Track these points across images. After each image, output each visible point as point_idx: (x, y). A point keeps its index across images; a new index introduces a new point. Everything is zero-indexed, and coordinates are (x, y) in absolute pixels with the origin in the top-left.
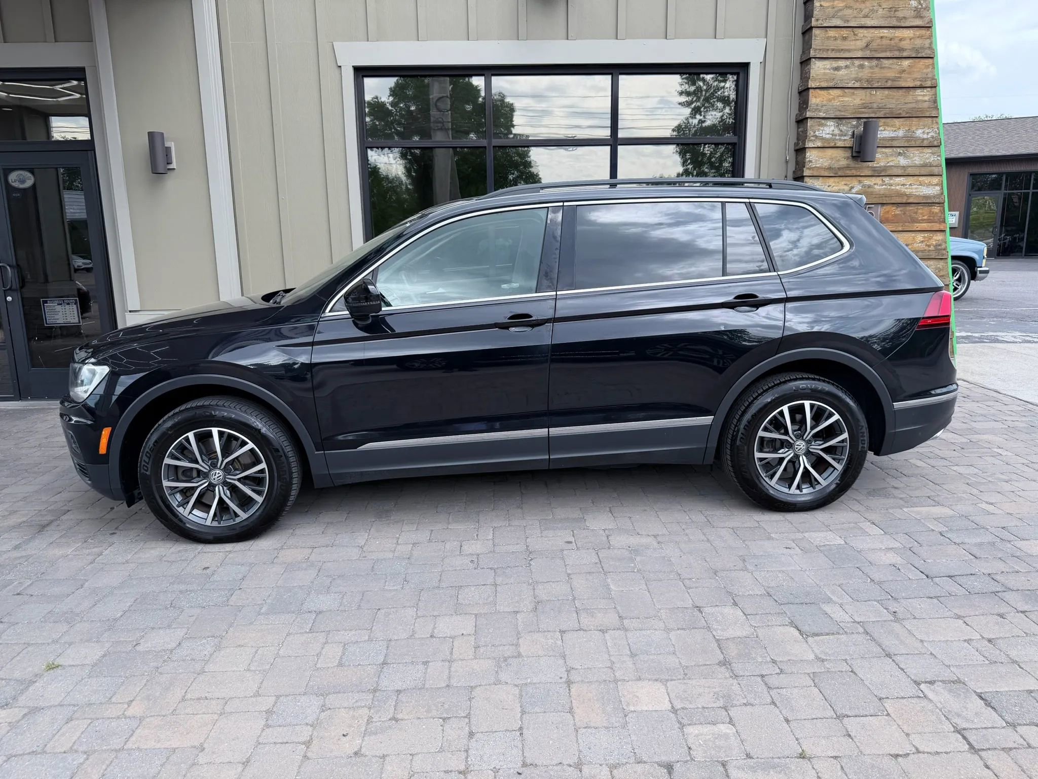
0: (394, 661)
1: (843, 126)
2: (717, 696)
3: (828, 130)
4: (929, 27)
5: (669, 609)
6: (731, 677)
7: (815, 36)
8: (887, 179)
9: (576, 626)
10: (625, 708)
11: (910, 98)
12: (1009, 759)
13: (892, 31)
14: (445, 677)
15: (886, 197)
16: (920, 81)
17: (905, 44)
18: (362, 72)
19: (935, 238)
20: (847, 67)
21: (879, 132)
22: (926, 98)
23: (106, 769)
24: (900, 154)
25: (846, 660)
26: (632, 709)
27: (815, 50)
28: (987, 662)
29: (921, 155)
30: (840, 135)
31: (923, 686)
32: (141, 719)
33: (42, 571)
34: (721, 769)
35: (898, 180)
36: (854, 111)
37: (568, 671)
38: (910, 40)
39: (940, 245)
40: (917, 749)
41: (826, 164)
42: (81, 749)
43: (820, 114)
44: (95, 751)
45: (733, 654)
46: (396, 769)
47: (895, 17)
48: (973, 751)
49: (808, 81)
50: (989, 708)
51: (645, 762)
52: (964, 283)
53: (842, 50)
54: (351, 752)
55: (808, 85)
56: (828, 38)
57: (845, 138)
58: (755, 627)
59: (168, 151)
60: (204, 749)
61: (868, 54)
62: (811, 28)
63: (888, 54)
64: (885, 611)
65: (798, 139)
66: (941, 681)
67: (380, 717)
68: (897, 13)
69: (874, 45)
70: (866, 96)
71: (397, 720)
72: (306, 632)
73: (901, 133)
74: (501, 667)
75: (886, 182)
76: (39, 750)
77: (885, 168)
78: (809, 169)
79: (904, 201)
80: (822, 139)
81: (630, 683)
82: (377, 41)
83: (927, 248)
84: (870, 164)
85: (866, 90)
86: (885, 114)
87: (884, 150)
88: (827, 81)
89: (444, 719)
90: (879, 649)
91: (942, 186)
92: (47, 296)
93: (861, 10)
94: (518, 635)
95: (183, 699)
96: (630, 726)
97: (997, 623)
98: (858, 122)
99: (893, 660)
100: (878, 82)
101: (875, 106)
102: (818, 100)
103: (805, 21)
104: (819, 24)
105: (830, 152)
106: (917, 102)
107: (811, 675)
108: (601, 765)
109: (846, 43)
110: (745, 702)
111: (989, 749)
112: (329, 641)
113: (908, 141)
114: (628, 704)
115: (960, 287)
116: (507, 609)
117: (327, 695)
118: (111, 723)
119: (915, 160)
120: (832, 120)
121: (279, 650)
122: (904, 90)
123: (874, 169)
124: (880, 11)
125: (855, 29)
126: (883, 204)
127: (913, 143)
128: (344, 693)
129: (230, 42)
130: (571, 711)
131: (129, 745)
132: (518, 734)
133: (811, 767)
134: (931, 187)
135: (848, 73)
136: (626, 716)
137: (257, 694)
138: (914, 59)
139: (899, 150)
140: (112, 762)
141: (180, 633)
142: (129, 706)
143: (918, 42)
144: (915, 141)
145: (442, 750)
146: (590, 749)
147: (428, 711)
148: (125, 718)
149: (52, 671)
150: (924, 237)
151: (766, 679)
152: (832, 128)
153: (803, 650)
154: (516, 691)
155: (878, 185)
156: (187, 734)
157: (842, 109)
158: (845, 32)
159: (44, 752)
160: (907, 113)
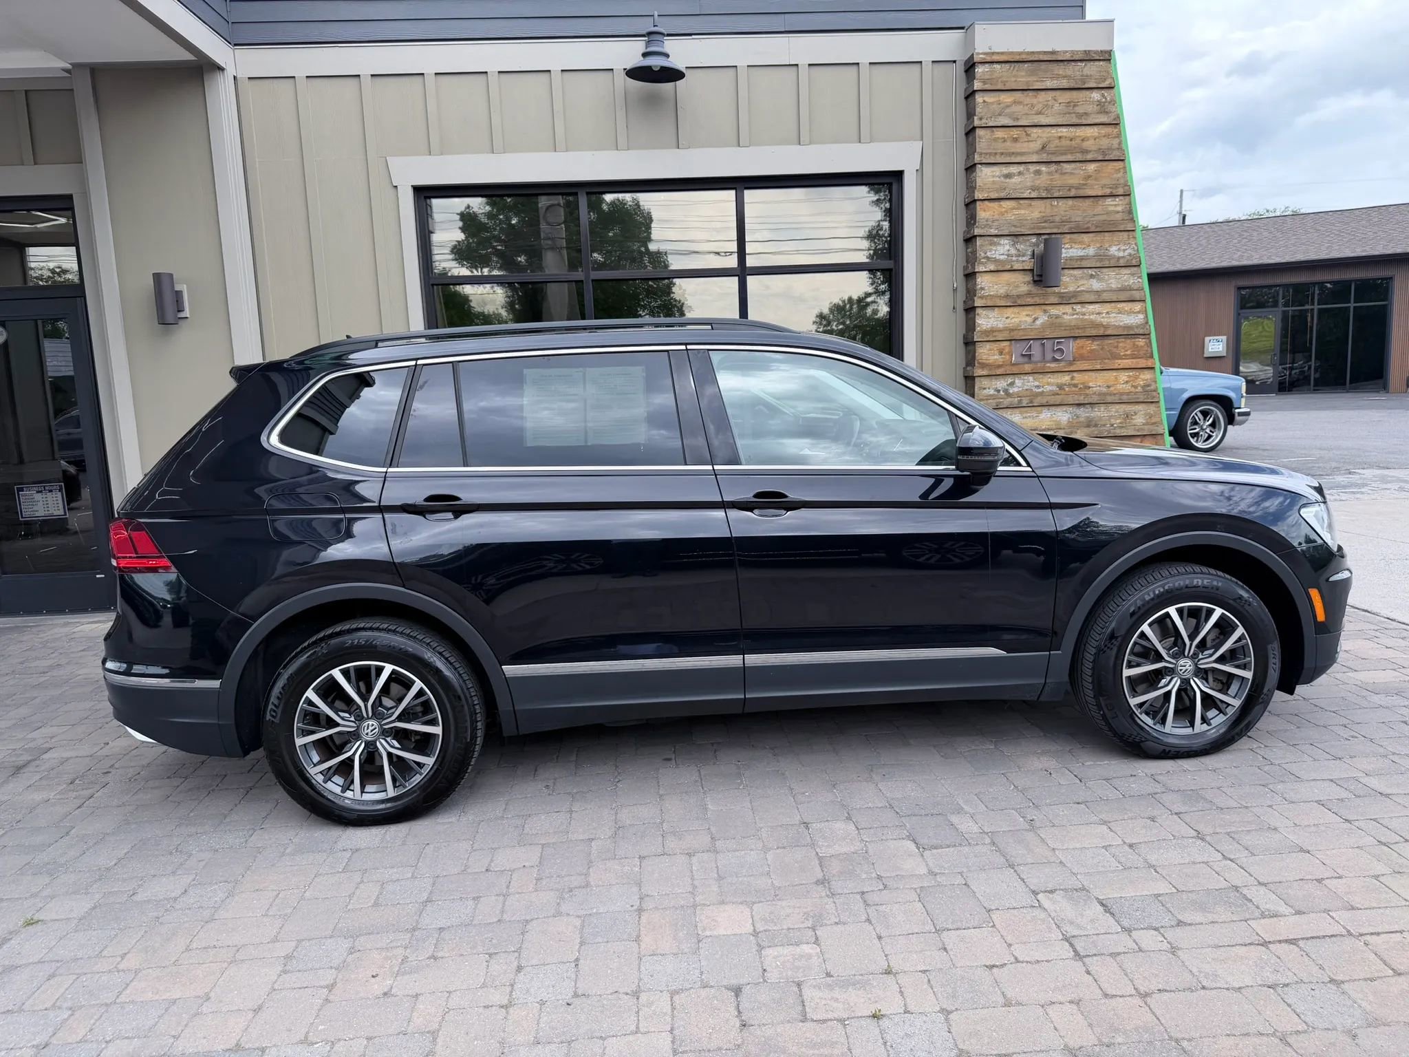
0: (439, 898)
1: (1021, 244)
2: (807, 916)
3: (1002, 250)
4: (1116, 124)
5: (772, 827)
6: (827, 896)
7: (979, 138)
8: (1078, 308)
9: (660, 851)
10: (700, 933)
11: (1099, 210)
12: (1115, 963)
13: (1072, 129)
14: (498, 912)
15: (1078, 329)
16: (1110, 188)
17: (1086, 145)
18: (424, 194)
19: (1142, 376)
20: (1020, 173)
21: (1063, 250)
22: (1119, 208)
23: (94, 1024)
24: (1092, 276)
25: (961, 873)
26: (708, 933)
27: (981, 154)
28: (1121, 868)
29: (1118, 277)
30: (1017, 256)
31: (1040, 896)
32: (137, 972)
33: (18, 818)
34: (796, 989)
35: (1091, 307)
36: (1032, 226)
37: (641, 899)
38: (1095, 139)
39: (1149, 386)
40: (1016, 959)
41: (1002, 291)
42: (65, 1005)
43: (992, 230)
44: (81, 1007)
45: (834, 872)
46: (429, 1007)
47: (1074, 113)
48: (1077, 958)
49: (974, 192)
50: (1108, 914)
51: (712, 987)
52: (1220, 429)
53: (1013, 153)
54: (379, 992)
55: (974, 197)
56: (996, 140)
57: (1024, 259)
58: (867, 841)
59: (178, 295)
60: (210, 998)
61: (1044, 157)
62: (974, 128)
63: (1070, 158)
64: (1021, 819)
65: (967, 262)
66: (1062, 890)
67: (417, 956)
68: (1076, 108)
69: (1051, 147)
70: (1045, 207)
71: (435, 959)
72: (338, 872)
73: (1091, 251)
74: (563, 899)
75: (1078, 310)
76: (16, 1008)
77: (1075, 294)
78: (981, 298)
79: (1101, 333)
80: (996, 261)
81: (710, 907)
82: (442, 154)
83: (1133, 389)
84: (1056, 290)
85: (1045, 201)
86: (1071, 228)
87: (1072, 272)
88: (997, 191)
89: (490, 955)
90: (1002, 860)
91: (1146, 314)
92: (22, 483)
93: (1032, 105)
94: (590, 864)
95: (188, 949)
96: (702, 951)
97: (1144, 827)
98: (1038, 239)
99: (1015, 871)
100: (1059, 190)
101: (1057, 219)
102: (988, 213)
103: (968, 119)
104: (983, 123)
105: (1006, 276)
106: (1108, 213)
107: (918, 891)
108: (661, 992)
109: (1018, 145)
110: (837, 921)
111: (1095, 955)
112: (365, 881)
113: (1101, 260)
114: (704, 929)
115: (1214, 434)
116: (581, 837)
117: (357, 936)
118: (101, 976)
119: (1111, 283)
120: (1005, 238)
121: (305, 892)
122: (1092, 199)
123: (1061, 295)
124: (1056, 107)
125: (1027, 129)
126: (1075, 338)
127: (1107, 263)
128: (378, 933)
129: (257, 160)
130: (638, 939)
131: (122, 998)
132: (573, 965)
133: (895, 982)
134: (1133, 316)
135: (1022, 180)
136: (699, 941)
137: (275, 940)
138: (1101, 163)
139: (1090, 271)
140: (101, 1016)
141: (187, 879)
142: (122, 959)
143: (1105, 143)
144: (1109, 260)
145: (484, 986)
146: (652, 976)
147: (474, 947)
148: (118, 972)
149: (31, 927)
150: (1129, 376)
151: (866, 896)
152: (1007, 247)
153: (913, 865)
154: (578, 922)
155: (1068, 315)
156: (191, 984)
157: (1018, 225)
158: (1015, 133)
159: (21, 1010)
160: (1097, 227)
